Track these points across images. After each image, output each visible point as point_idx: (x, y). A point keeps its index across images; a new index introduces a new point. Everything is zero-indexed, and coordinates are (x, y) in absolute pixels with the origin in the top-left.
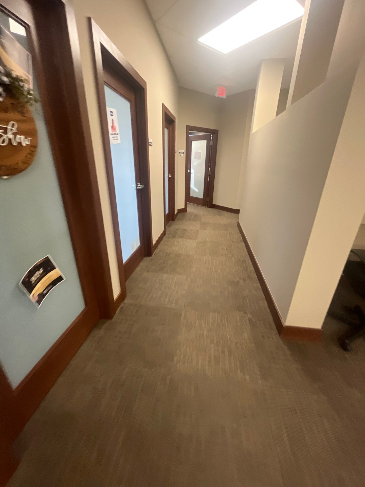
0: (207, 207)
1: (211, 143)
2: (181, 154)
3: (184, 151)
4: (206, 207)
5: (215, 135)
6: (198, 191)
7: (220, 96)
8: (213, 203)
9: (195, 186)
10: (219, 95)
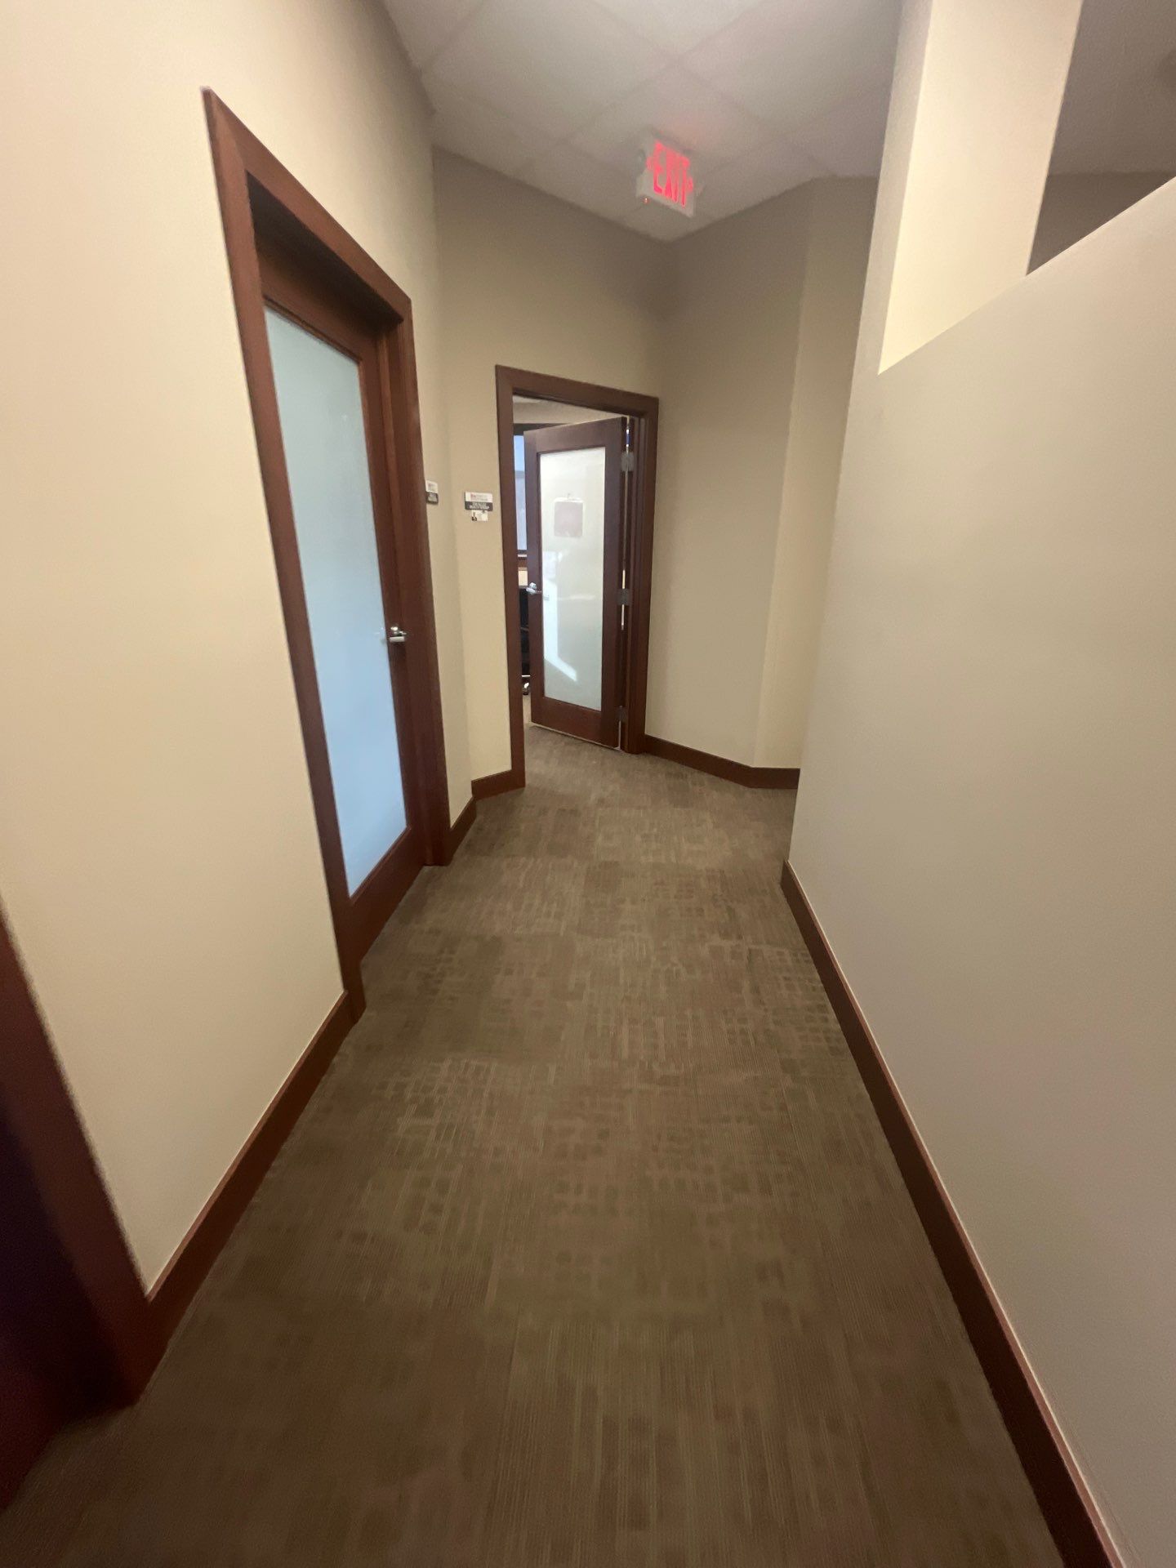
0: (622, 748)
1: (628, 459)
2: (478, 513)
3: (492, 497)
4: (618, 748)
5: (643, 420)
6: (579, 675)
7: (661, 198)
8: (646, 733)
9: (562, 653)
10: (658, 190)
